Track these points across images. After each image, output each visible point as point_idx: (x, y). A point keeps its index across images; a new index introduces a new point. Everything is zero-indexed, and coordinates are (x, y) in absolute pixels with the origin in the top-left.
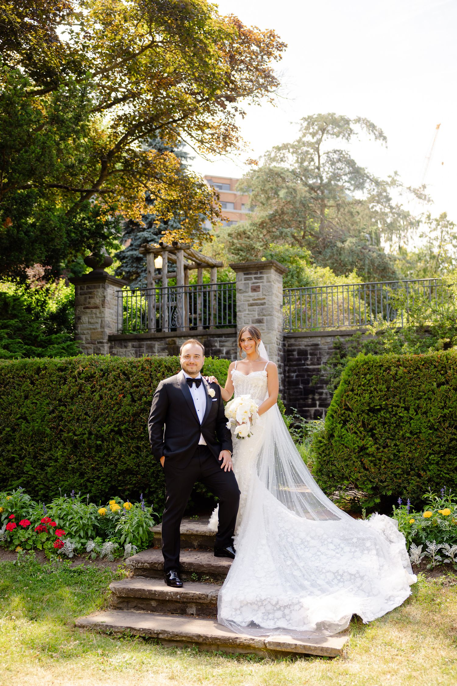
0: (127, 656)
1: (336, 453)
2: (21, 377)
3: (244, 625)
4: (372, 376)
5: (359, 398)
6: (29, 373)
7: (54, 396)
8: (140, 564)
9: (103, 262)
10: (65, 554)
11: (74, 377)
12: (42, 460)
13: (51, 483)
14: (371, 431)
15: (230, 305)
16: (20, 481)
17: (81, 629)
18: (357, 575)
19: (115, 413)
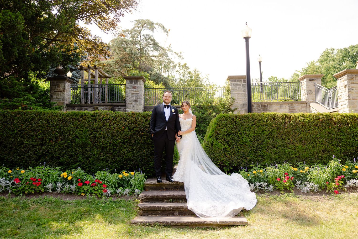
2: (73, 119)
5: (222, 130)
6: (77, 117)
7: (91, 128)
11: (100, 119)
12: (87, 155)
14: (227, 142)
17: (135, 224)
19: (121, 135)
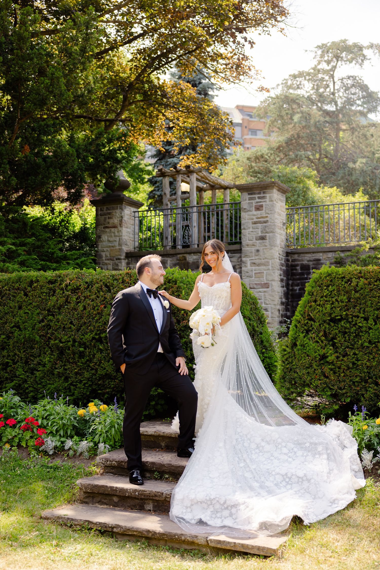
0: (79, 547)
1: (299, 361)
2: (16, 289)
3: (193, 522)
4: (334, 287)
5: (321, 309)
6: (23, 285)
7: (44, 307)
8: (108, 463)
9: (118, 184)
10: (46, 452)
11: (62, 289)
12: (32, 365)
13: (39, 386)
14: (332, 341)
15: (236, 224)
16: (13, 384)
17: (46, 521)
18: (305, 478)
19: (96, 322)
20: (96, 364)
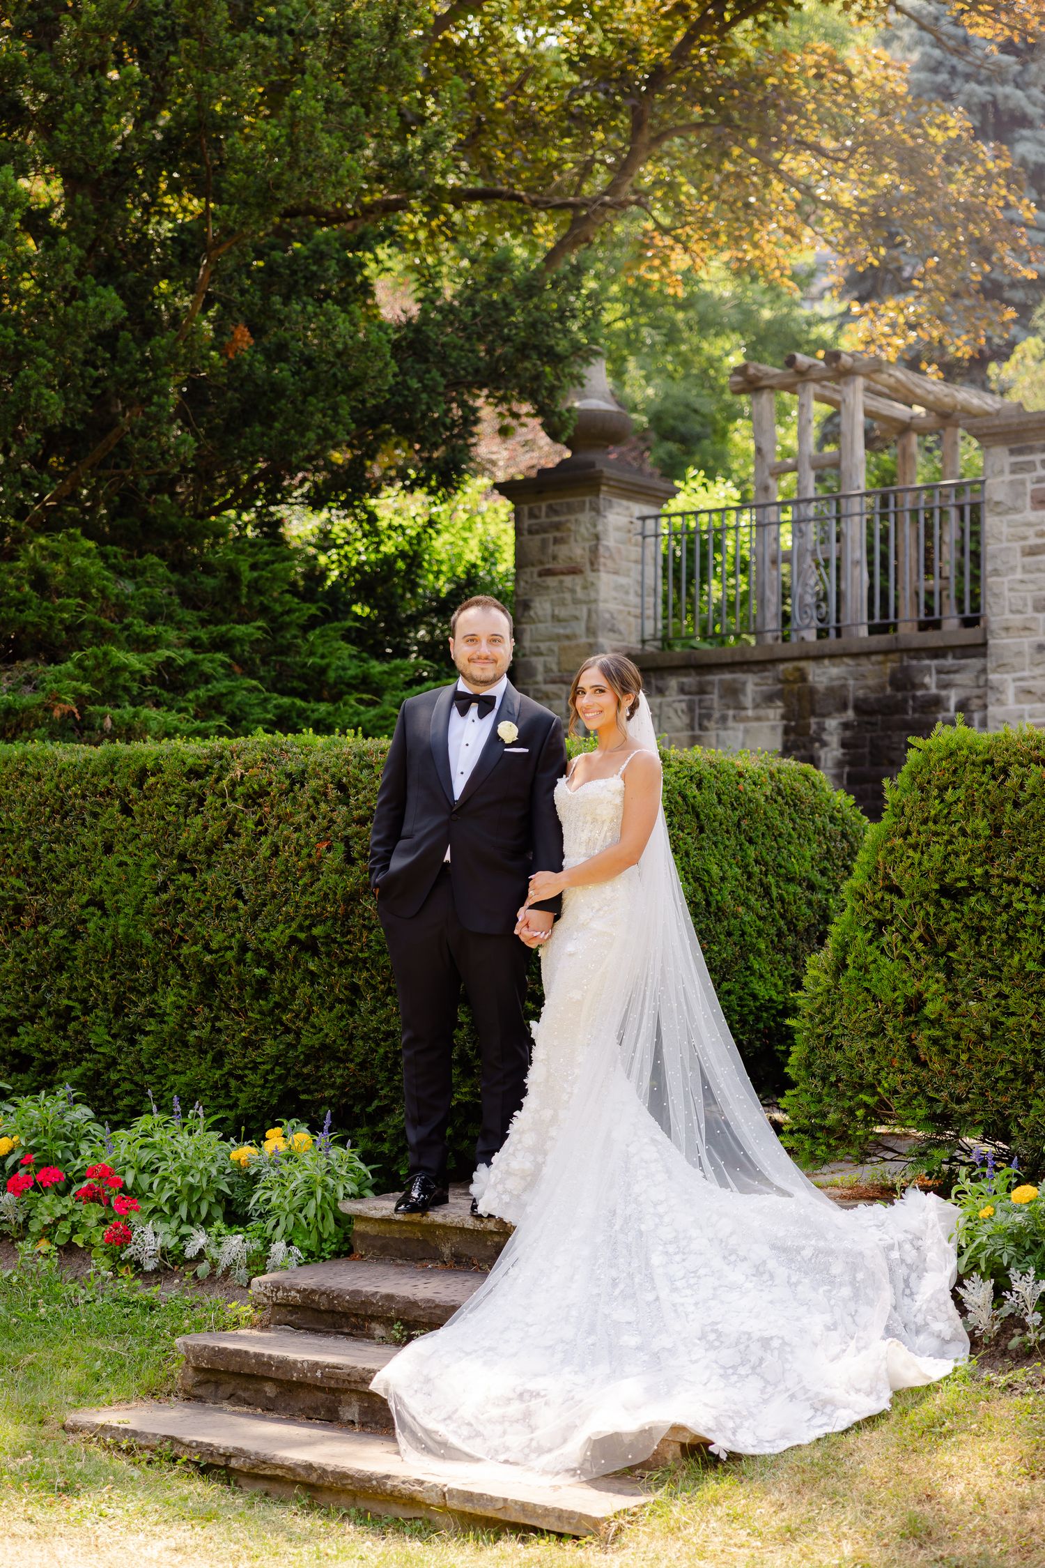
1: (849, 1014)
2: (102, 795)
5: (917, 856)
6: (121, 782)
8: (280, 1294)
10: (137, 1262)
11: (221, 794)
12: (132, 1018)
13: (148, 1077)
14: (944, 955)
16: (78, 1071)
19: (303, 893)
20: (297, 1016)
